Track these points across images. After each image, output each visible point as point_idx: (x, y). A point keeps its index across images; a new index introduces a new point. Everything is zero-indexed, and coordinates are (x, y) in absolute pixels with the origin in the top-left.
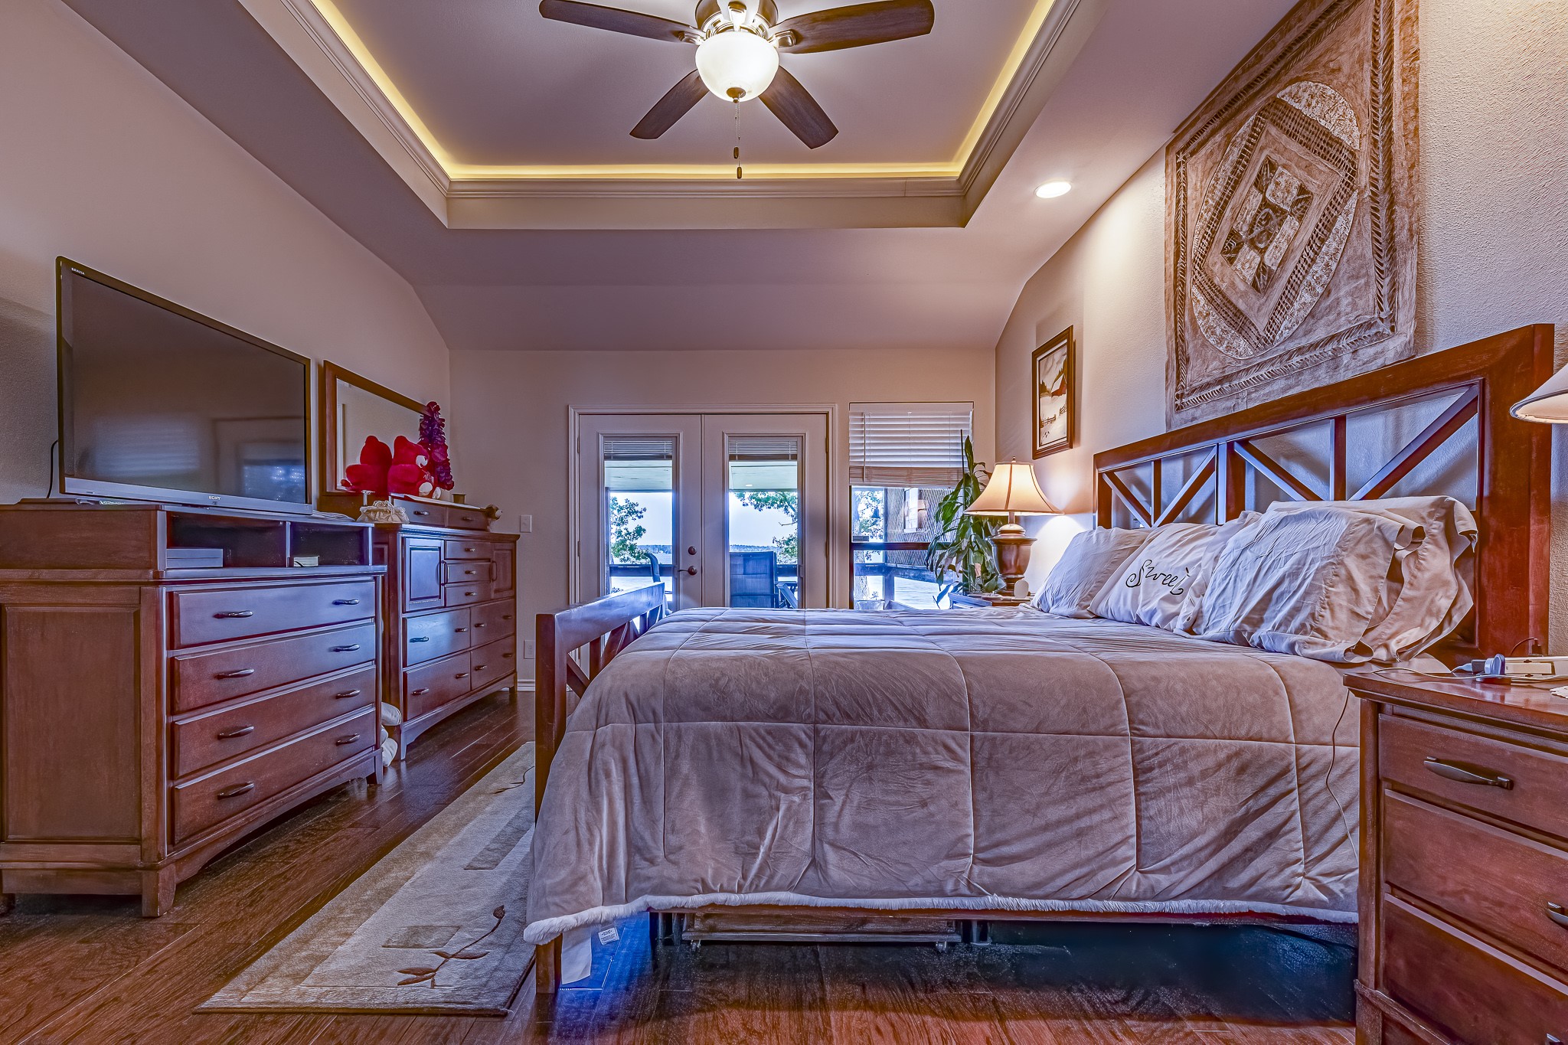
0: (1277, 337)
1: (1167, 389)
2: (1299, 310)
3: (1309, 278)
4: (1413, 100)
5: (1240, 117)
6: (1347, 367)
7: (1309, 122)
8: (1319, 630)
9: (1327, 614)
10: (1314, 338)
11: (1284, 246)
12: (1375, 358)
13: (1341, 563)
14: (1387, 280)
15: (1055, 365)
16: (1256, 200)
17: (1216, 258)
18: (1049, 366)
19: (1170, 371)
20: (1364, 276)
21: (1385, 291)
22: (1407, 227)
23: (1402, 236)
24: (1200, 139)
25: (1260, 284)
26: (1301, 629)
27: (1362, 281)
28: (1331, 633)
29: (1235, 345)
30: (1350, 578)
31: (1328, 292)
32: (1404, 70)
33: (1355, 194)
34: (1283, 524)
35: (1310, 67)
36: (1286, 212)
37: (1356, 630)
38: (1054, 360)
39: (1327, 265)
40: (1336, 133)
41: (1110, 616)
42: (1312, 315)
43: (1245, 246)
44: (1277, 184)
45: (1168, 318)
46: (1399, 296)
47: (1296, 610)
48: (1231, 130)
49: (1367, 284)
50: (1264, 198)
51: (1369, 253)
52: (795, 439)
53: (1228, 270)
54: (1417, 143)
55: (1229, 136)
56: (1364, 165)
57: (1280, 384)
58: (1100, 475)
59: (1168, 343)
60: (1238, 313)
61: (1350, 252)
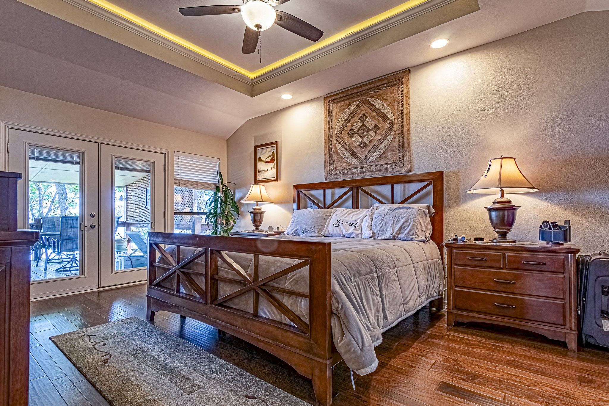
0: (368, 161)
1: (325, 168)
2: (376, 155)
3: (379, 148)
4: (408, 114)
5: (354, 99)
6: (390, 172)
7: (378, 109)
8: (417, 235)
9: (417, 230)
10: (380, 163)
11: (371, 138)
12: (399, 171)
13: (418, 219)
14: (402, 154)
15: (267, 152)
16: (360, 124)
17: (345, 135)
18: (263, 152)
19: (326, 163)
20: (395, 151)
21: (401, 156)
22: (407, 143)
23: (406, 145)
24: (339, 100)
25: (362, 145)
26: (413, 235)
27: (395, 152)
28: (419, 235)
29: (352, 160)
30: (420, 222)
31: (384, 153)
32: (406, 107)
33: (394, 131)
34: (396, 209)
35: (378, 96)
36: (370, 129)
37: (423, 234)
38: (266, 151)
39: (385, 146)
40: (387, 115)
41: (331, 235)
42: (380, 157)
43: (356, 134)
44: (368, 122)
45: (325, 148)
46: (405, 158)
47: (411, 230)
48: (351, 102)
49: (396, 153)
50: (363, 124)
51: (397, 146)
52: (149, 163)
53: (350, 139)
54: (409, 125)
55: (350, 104)
56: (396, 126)
57: (368, 173)
58: (298, 192)
59: (325, 155)
60: (354, 152)
61: (392, 145)
